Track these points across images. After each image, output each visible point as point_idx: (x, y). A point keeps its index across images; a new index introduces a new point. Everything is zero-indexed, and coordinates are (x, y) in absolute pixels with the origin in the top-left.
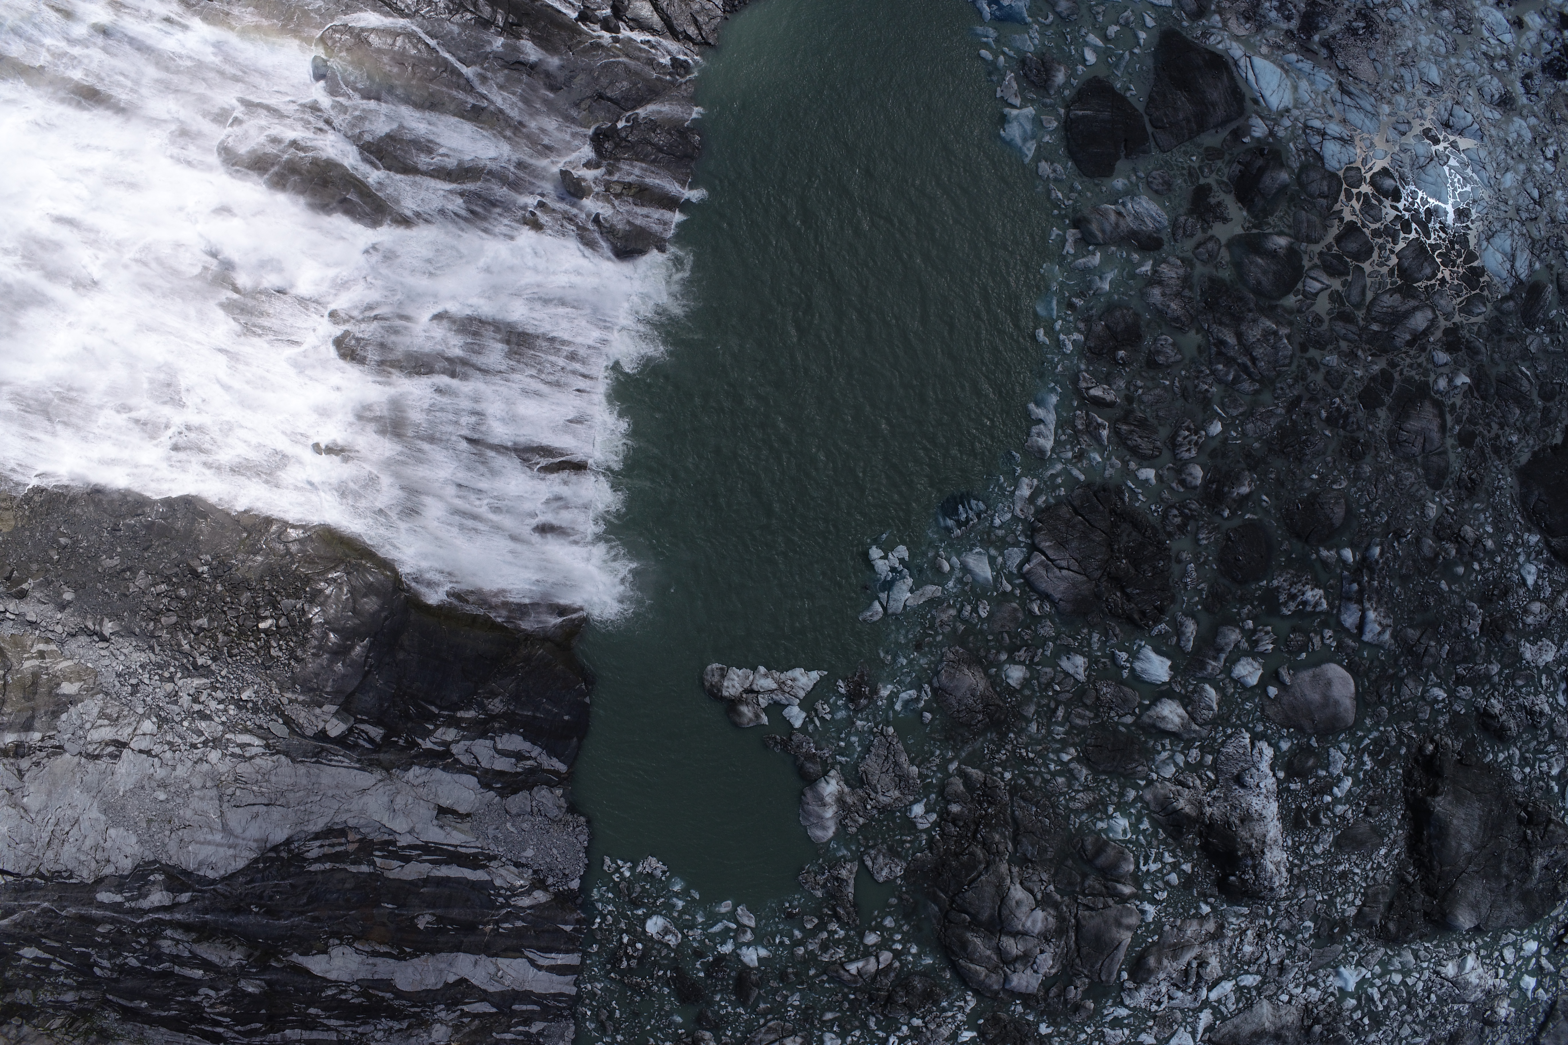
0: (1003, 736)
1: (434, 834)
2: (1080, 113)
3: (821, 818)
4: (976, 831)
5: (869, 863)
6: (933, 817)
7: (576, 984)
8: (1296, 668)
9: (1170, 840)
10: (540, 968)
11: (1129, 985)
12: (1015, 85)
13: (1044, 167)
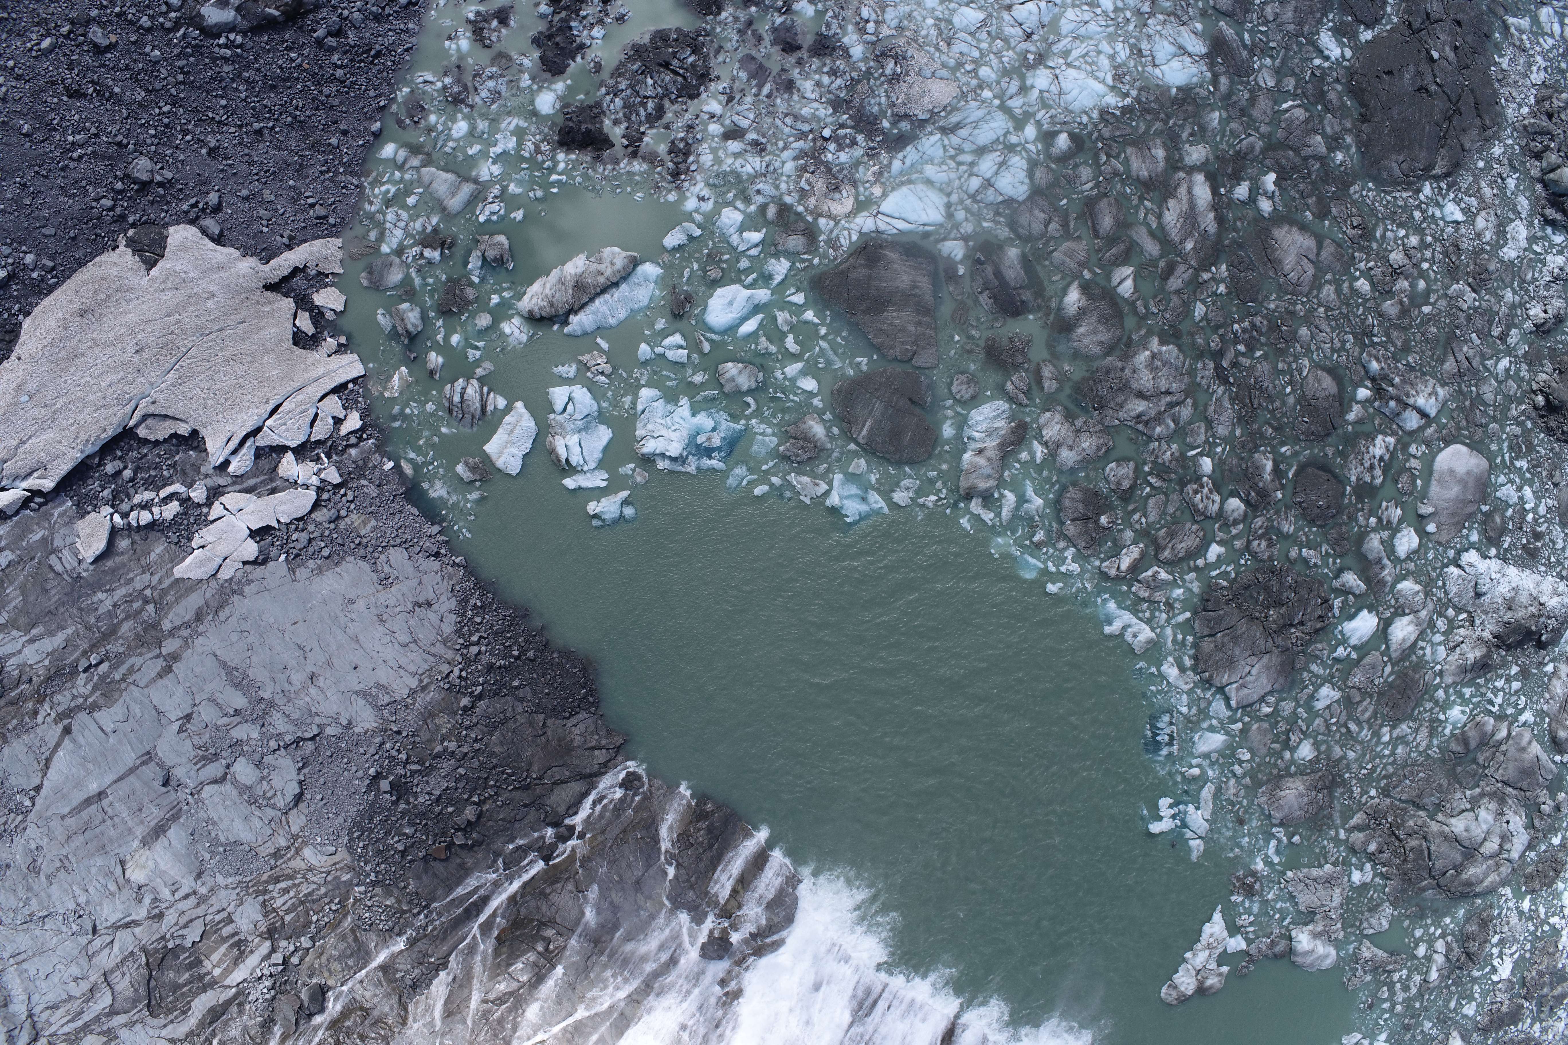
0: (1344, 783)
2: (864, 432)
3: (1320, 957)
5: (1370, 931)
6: (1368, 866)
8: (1424, 496)
9: (1489, 677)
12: (805, 479)
13: (900, 497)
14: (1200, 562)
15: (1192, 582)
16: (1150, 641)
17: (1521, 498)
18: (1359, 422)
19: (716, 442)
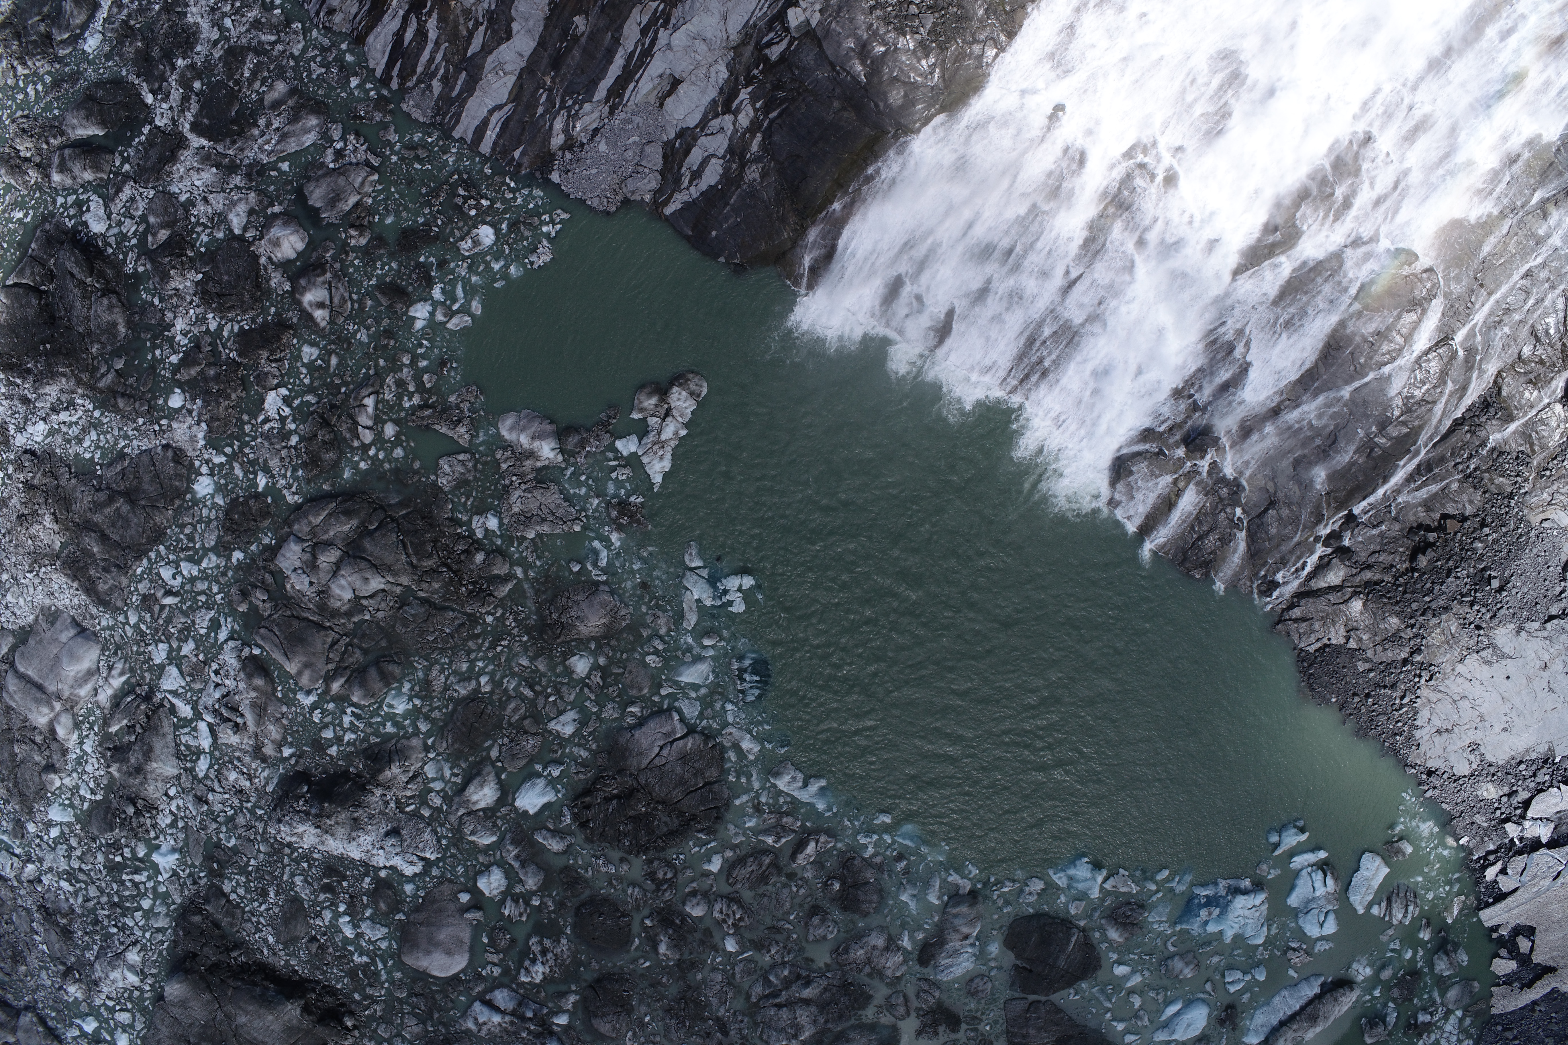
1: (657, 66)
2: (1074, 939)
3: (522, 430)
4: (449, 568)
5: (461, 457)
6: (480, 534)
7: (462, 140)
9: (365, 745)
10: (491, 112)
11: (246, 652)
12: (1124, 890)
13: (1037, 886)
14: (729, 854)
15: (736, 834)
16: (777, 775)
17: (355, 926)
18: (563, 995)
19: (1204, 913)
